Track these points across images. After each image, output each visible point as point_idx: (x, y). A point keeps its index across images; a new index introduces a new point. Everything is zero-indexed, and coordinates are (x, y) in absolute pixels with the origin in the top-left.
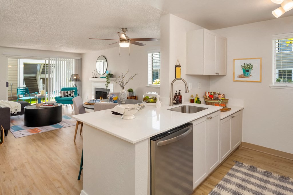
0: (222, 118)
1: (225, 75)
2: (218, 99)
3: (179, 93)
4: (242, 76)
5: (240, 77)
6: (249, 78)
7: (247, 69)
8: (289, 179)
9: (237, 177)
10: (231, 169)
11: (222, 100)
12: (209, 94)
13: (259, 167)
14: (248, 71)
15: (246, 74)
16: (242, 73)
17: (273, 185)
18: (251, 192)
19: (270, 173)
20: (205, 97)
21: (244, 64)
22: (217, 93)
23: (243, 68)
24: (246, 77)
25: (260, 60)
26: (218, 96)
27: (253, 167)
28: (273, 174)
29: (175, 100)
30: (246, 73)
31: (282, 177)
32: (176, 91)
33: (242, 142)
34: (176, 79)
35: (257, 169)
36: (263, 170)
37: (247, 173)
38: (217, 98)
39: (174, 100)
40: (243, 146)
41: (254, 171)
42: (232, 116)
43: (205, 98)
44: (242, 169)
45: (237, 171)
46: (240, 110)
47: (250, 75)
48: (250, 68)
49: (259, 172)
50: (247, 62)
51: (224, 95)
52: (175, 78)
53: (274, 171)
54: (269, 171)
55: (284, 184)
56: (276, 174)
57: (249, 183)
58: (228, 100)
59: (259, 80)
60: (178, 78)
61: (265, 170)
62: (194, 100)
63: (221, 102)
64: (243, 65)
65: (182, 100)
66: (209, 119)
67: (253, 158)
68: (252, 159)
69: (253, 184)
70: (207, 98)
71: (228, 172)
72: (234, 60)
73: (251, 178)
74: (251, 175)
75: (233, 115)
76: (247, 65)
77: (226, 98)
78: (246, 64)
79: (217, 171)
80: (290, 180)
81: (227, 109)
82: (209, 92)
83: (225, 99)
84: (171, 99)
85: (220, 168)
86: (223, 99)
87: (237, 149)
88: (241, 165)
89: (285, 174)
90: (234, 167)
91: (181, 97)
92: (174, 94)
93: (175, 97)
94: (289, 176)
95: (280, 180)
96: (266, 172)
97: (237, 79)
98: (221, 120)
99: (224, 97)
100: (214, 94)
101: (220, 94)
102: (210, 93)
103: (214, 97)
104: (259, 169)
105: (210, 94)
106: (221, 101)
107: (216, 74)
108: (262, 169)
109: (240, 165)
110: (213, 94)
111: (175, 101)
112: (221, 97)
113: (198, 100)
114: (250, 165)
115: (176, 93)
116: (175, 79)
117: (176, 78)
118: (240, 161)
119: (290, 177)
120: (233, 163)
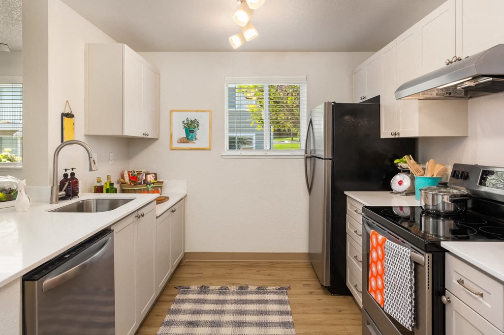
0: (158, 214)
1: (158, 139)
2: (146, 182)
3: (73, 174)
4: (184, 139)
5: (182, 141)
6: (194, 143)
7: (191, 128)
8: (248, 287)
9: (185, 312)
10: (175, 301)
11: (153, 183)
12: (129, 175)
13: (212, 284)
14: (193, 132)
15: (190, 137)
16: (183, 134)
17: (232, 303)
18: (206, 326)
19: (226, 288)
20: (122, 180)
21: (188, 119)
22: (144, 173)
23: (185, 127)
24: (189, 141)
25: (208, 113)
26: (146, 176)
27: (204, 288)
28: (229, 288)
29: (64, 188)
30: (189, 135)
31: (241, 288)
32: (66, 170)
33: (185, 253)
34: (64, 143)
35: (210, 288)
36: (217, 287)
37: (197, 300)
38: (144, 180)
39: (61, 190)
40: (186, 260)
41: (205, 293)
42: (171, 209)
43: (122, 183)
44: (191, 296)
45: (183, 301)
46: (182, 199)
47: (196, 139)
48: (195, 127)
49: (213, 292)
50: (192, 116)
51: (156, 174)
52: (62, 141)
53: (230, 284)
54: (224, 285)
55: (243, 297)
56: (232, 287)
57: (203, 313)
58: (162, 182)
59: (207, 146)
60: (67, 140)
61: (219, 287)
62: (102, 187)
63: (151, 187)
64: (186, 122)
65: (78, 189)
66: (140, 217)
67: (202, 273)
68: (201, 275)
69: (208, 312)
70: (125, 183)
71: (169, 309)
72: (172, 111)
73: (203, 305)
74: (203, 300)
75: (173, 208)
76: (191, 121)
77: (159, 180)
78: (189, 120)
79: (151, 314)
80: (249, 289)
81: (164, 198)
82: (128, 172)
83: (158, 182)
84: (55, 188)
85: (155, 307)
86: (155, 181)
87: (179, 266)
88: (188, 291)
89: (243, 283)
90: (178, 297)
91: (76, 182)
92: (61, 177)
93: (62, 183)
94: (247, 283)
95: (239, 293)
96: (221, 289)
97: (176, 145)
98: (157, 217)
99: (156, 179)
100: (138, 174)
101: (149, 174)
102: (131, 172)
103: (138, 180)
104: (212, 288)
105: (131, 175)
106: (152, 185)
107: (142, 136)
108: (215, 287)
109: (186, 290)
110: (136, 173)
111: (63, 193)
112: (150, 178)
113: (111, 187)
114: (199, 286)
115: (66, 175)
116: (60, 143)
117: (64, 141)
118: (185, 284)
119: (249, 285)
120: (175, 291)
